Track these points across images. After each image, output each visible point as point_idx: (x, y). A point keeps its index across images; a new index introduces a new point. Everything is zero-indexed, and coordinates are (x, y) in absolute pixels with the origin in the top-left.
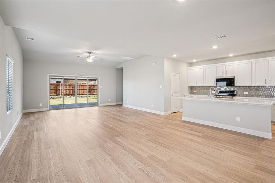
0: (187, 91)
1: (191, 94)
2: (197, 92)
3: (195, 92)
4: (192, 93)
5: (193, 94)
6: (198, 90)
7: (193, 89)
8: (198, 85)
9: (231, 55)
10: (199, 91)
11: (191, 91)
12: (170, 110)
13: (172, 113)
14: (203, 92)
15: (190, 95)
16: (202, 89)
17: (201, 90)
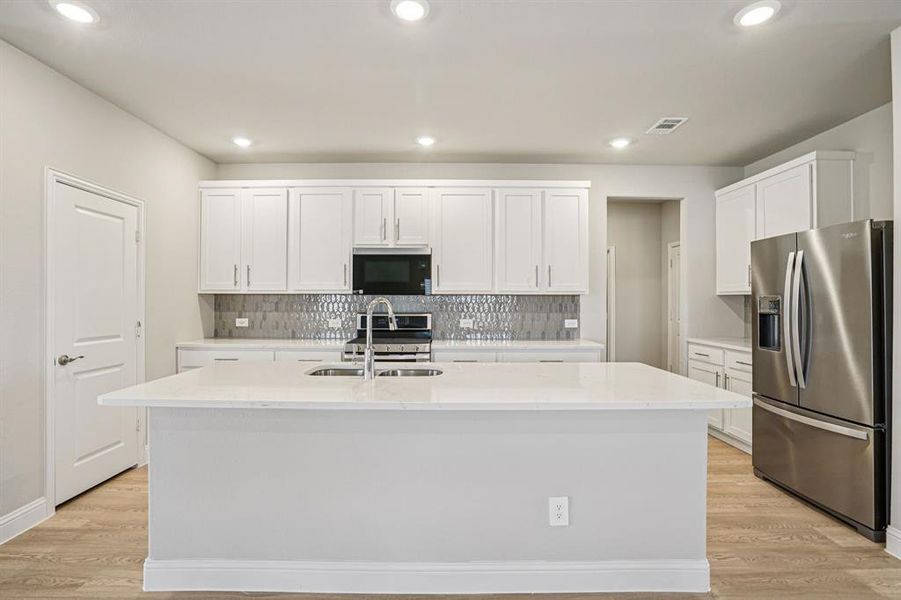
0: (191, 320)
1: (217, 335)
2: (252, 323)
3: (242, 322)
4: (220, 331)
5: (230, 336)
6: (259, 315)
7: (229, 310)
8: (257, 288)
9: (426, 142)
10: (264, 318)
11: (218, 318)
12: (42, 494)
13: (58, 508)
14: (282, 324)
15: (213, 344)
16: (276, 310)
17: (273, 316)
